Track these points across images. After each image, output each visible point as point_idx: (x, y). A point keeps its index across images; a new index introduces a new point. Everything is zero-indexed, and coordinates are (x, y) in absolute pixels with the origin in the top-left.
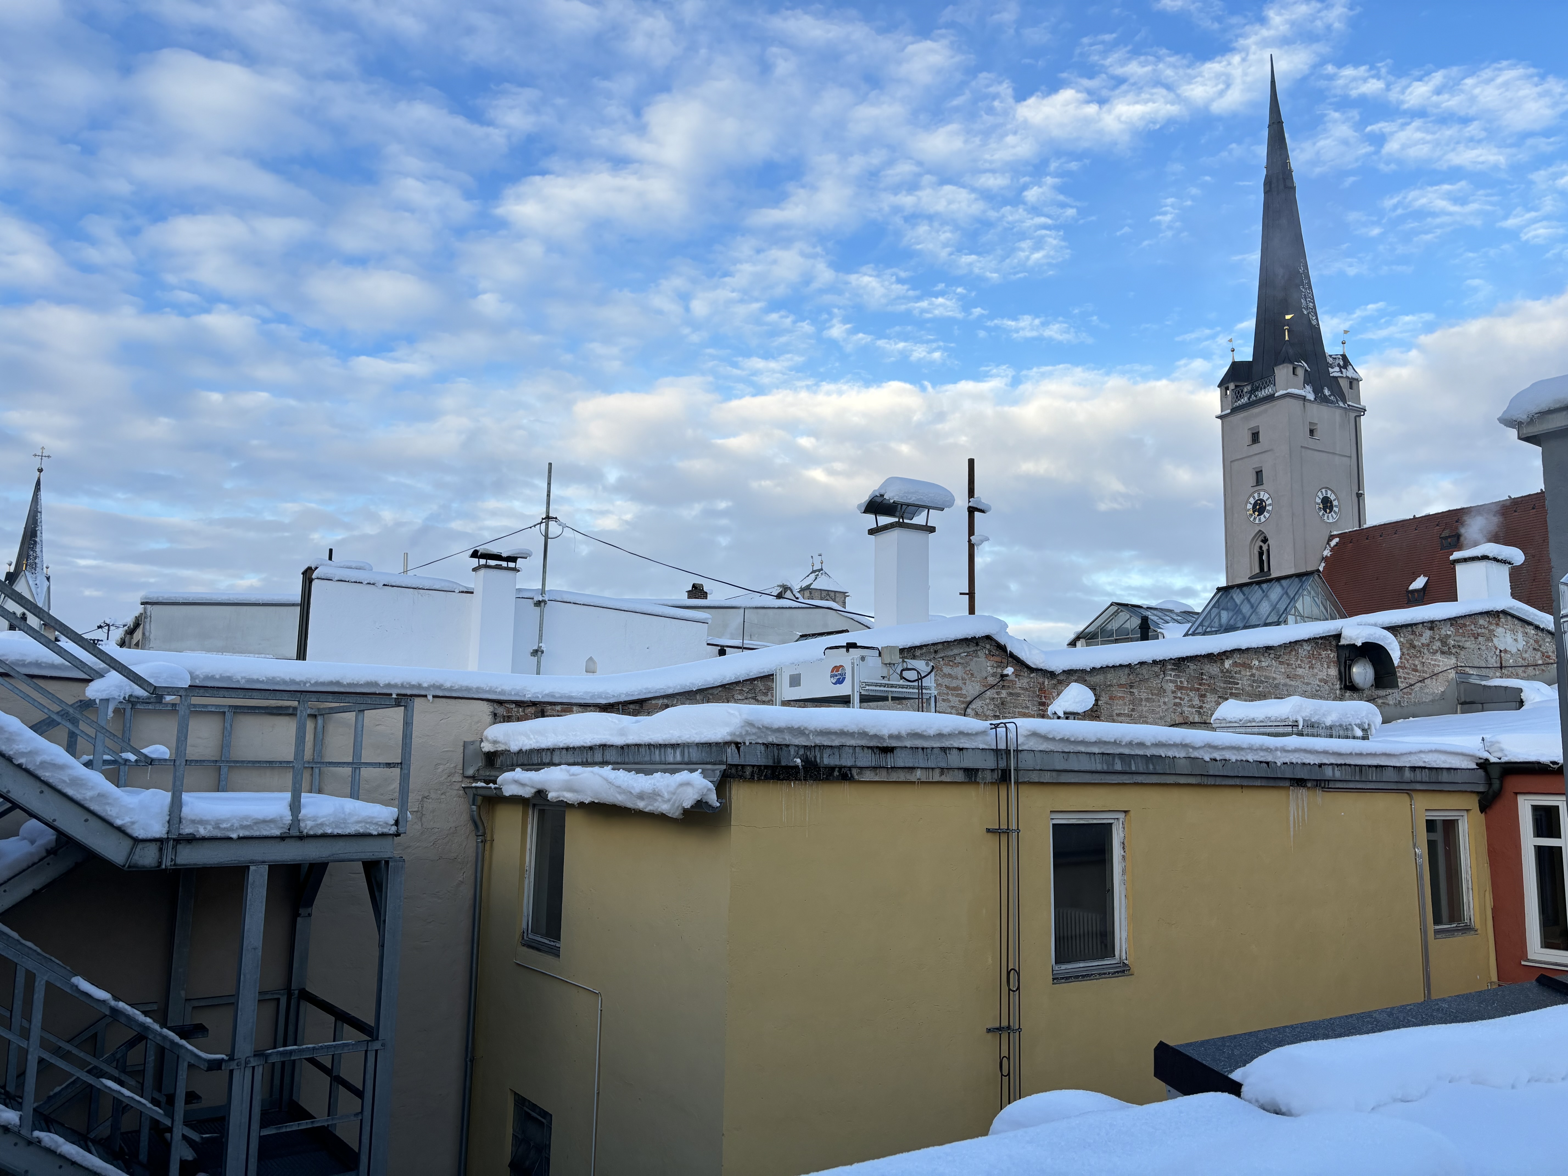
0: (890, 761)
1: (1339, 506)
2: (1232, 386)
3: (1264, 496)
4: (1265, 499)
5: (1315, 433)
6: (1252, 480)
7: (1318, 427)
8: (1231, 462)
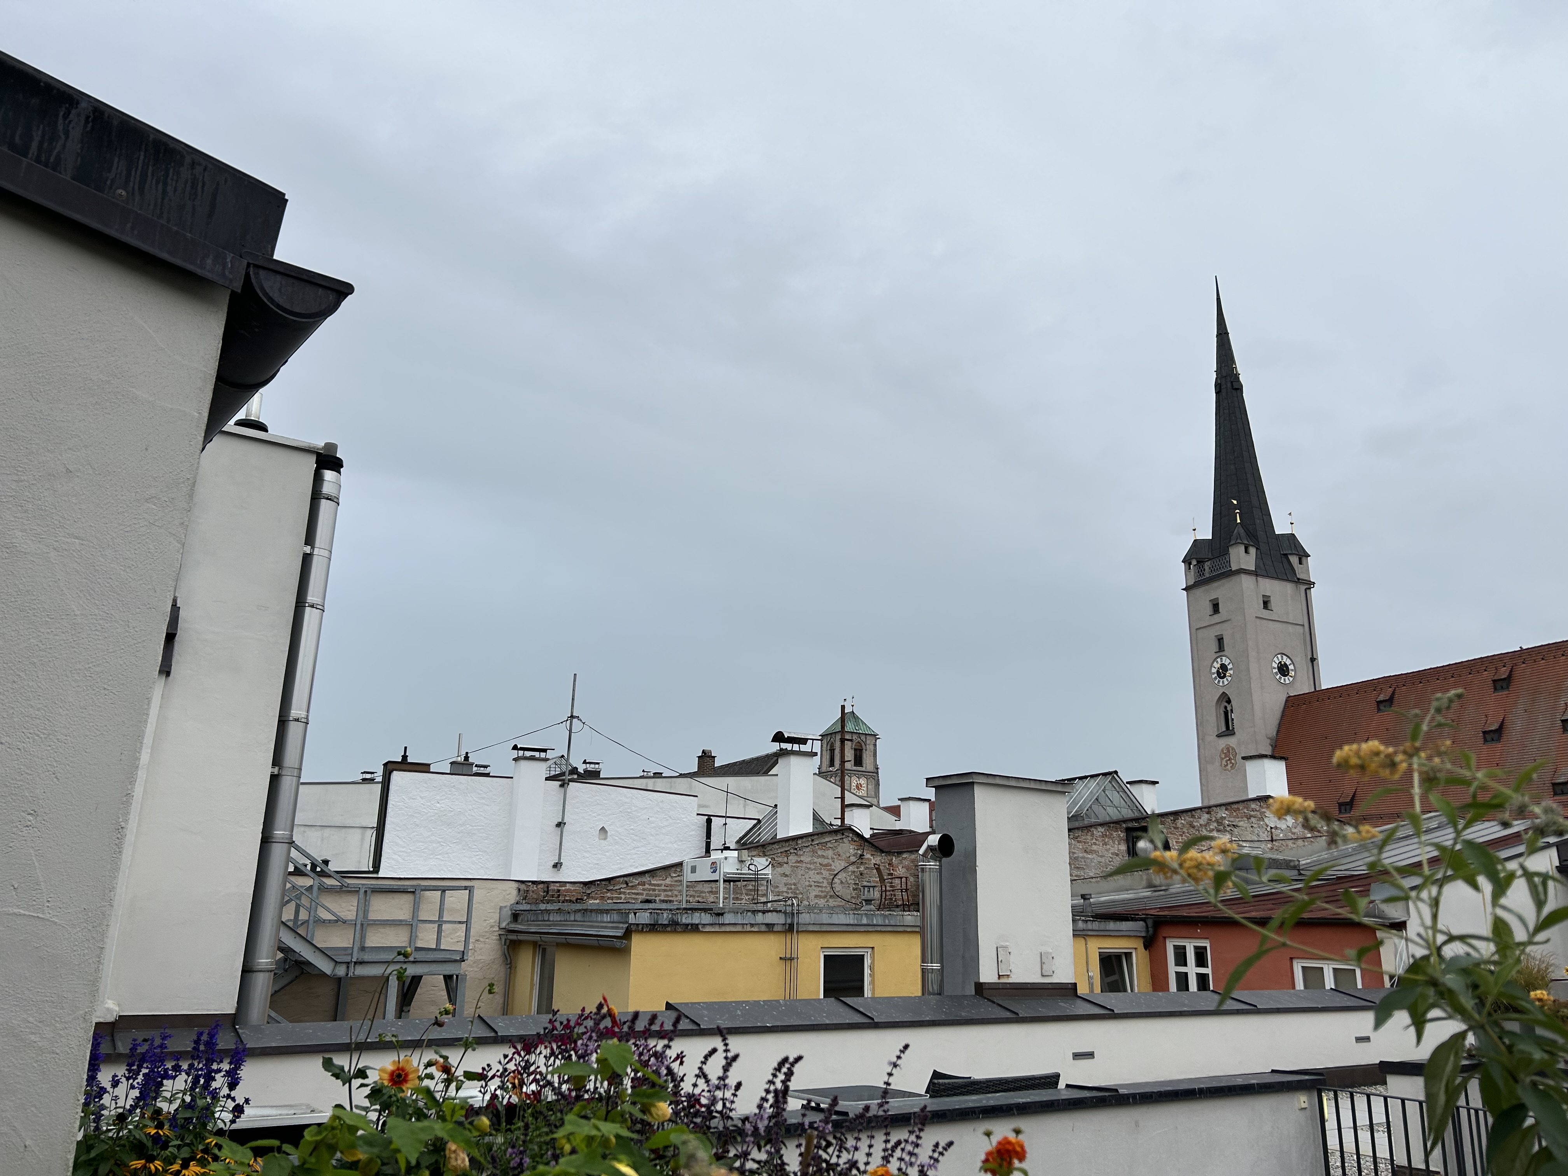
0: (721, 920)
1: (1295, 670)
2: (1194, 562)
3: (1226, 661)
4: (1227, 664)
5: (1269, 605)
6: (1214, 647)
7: (1272, 598)
8: (1197, 629)
